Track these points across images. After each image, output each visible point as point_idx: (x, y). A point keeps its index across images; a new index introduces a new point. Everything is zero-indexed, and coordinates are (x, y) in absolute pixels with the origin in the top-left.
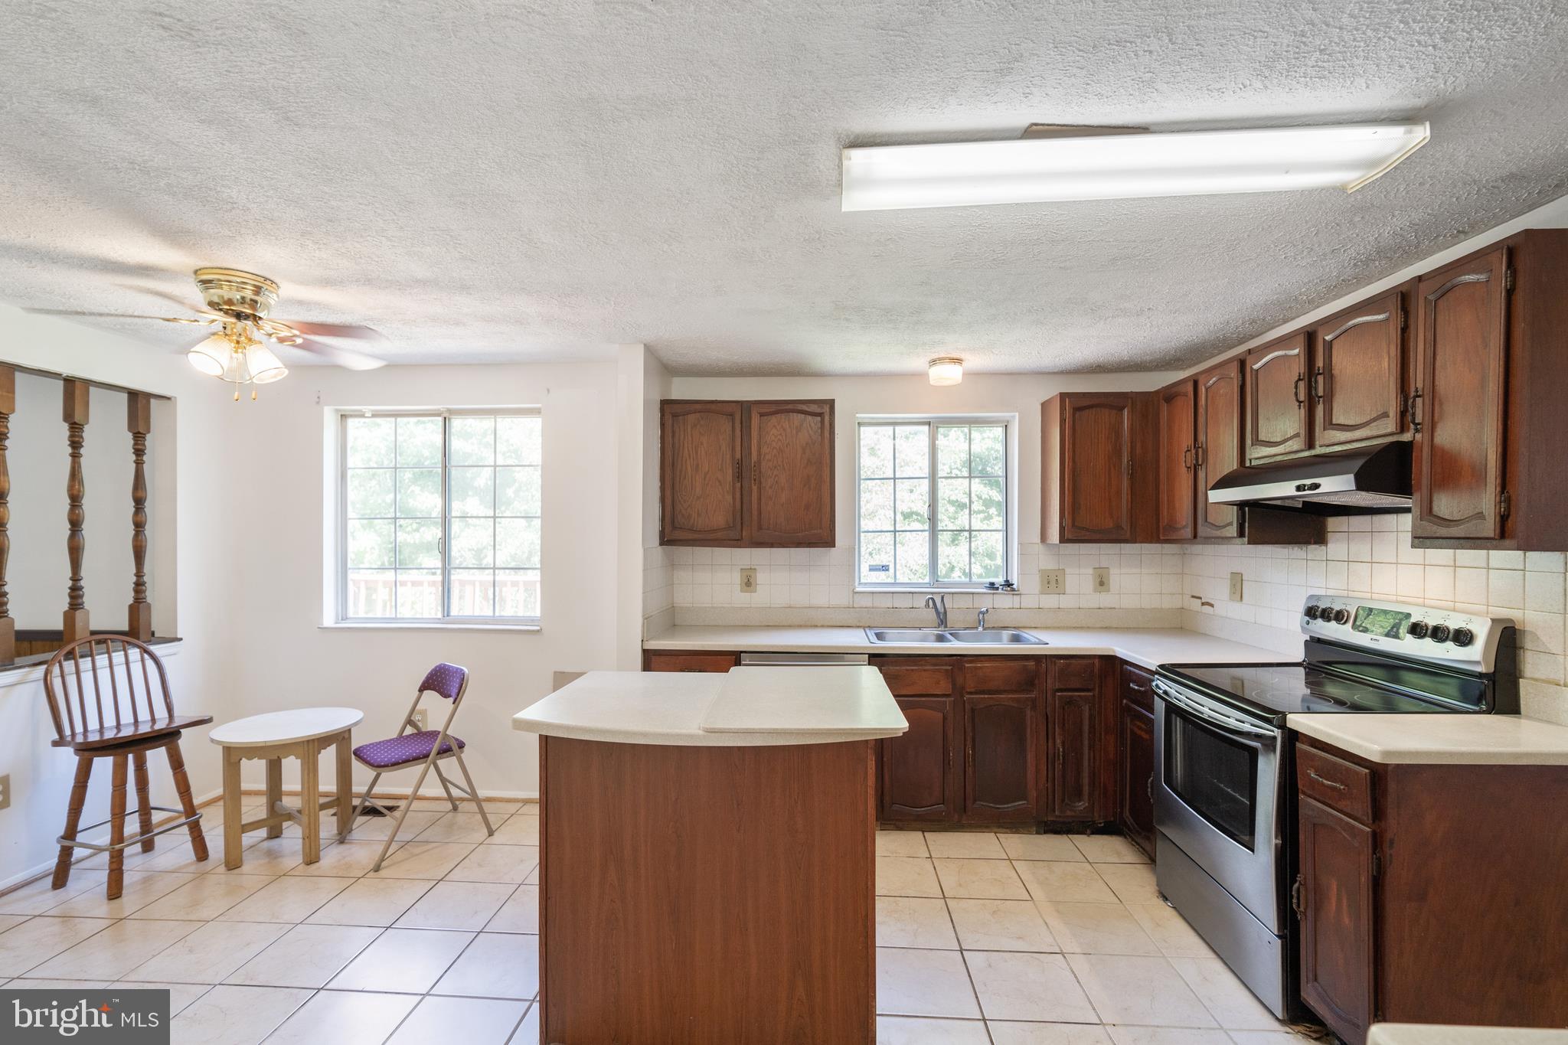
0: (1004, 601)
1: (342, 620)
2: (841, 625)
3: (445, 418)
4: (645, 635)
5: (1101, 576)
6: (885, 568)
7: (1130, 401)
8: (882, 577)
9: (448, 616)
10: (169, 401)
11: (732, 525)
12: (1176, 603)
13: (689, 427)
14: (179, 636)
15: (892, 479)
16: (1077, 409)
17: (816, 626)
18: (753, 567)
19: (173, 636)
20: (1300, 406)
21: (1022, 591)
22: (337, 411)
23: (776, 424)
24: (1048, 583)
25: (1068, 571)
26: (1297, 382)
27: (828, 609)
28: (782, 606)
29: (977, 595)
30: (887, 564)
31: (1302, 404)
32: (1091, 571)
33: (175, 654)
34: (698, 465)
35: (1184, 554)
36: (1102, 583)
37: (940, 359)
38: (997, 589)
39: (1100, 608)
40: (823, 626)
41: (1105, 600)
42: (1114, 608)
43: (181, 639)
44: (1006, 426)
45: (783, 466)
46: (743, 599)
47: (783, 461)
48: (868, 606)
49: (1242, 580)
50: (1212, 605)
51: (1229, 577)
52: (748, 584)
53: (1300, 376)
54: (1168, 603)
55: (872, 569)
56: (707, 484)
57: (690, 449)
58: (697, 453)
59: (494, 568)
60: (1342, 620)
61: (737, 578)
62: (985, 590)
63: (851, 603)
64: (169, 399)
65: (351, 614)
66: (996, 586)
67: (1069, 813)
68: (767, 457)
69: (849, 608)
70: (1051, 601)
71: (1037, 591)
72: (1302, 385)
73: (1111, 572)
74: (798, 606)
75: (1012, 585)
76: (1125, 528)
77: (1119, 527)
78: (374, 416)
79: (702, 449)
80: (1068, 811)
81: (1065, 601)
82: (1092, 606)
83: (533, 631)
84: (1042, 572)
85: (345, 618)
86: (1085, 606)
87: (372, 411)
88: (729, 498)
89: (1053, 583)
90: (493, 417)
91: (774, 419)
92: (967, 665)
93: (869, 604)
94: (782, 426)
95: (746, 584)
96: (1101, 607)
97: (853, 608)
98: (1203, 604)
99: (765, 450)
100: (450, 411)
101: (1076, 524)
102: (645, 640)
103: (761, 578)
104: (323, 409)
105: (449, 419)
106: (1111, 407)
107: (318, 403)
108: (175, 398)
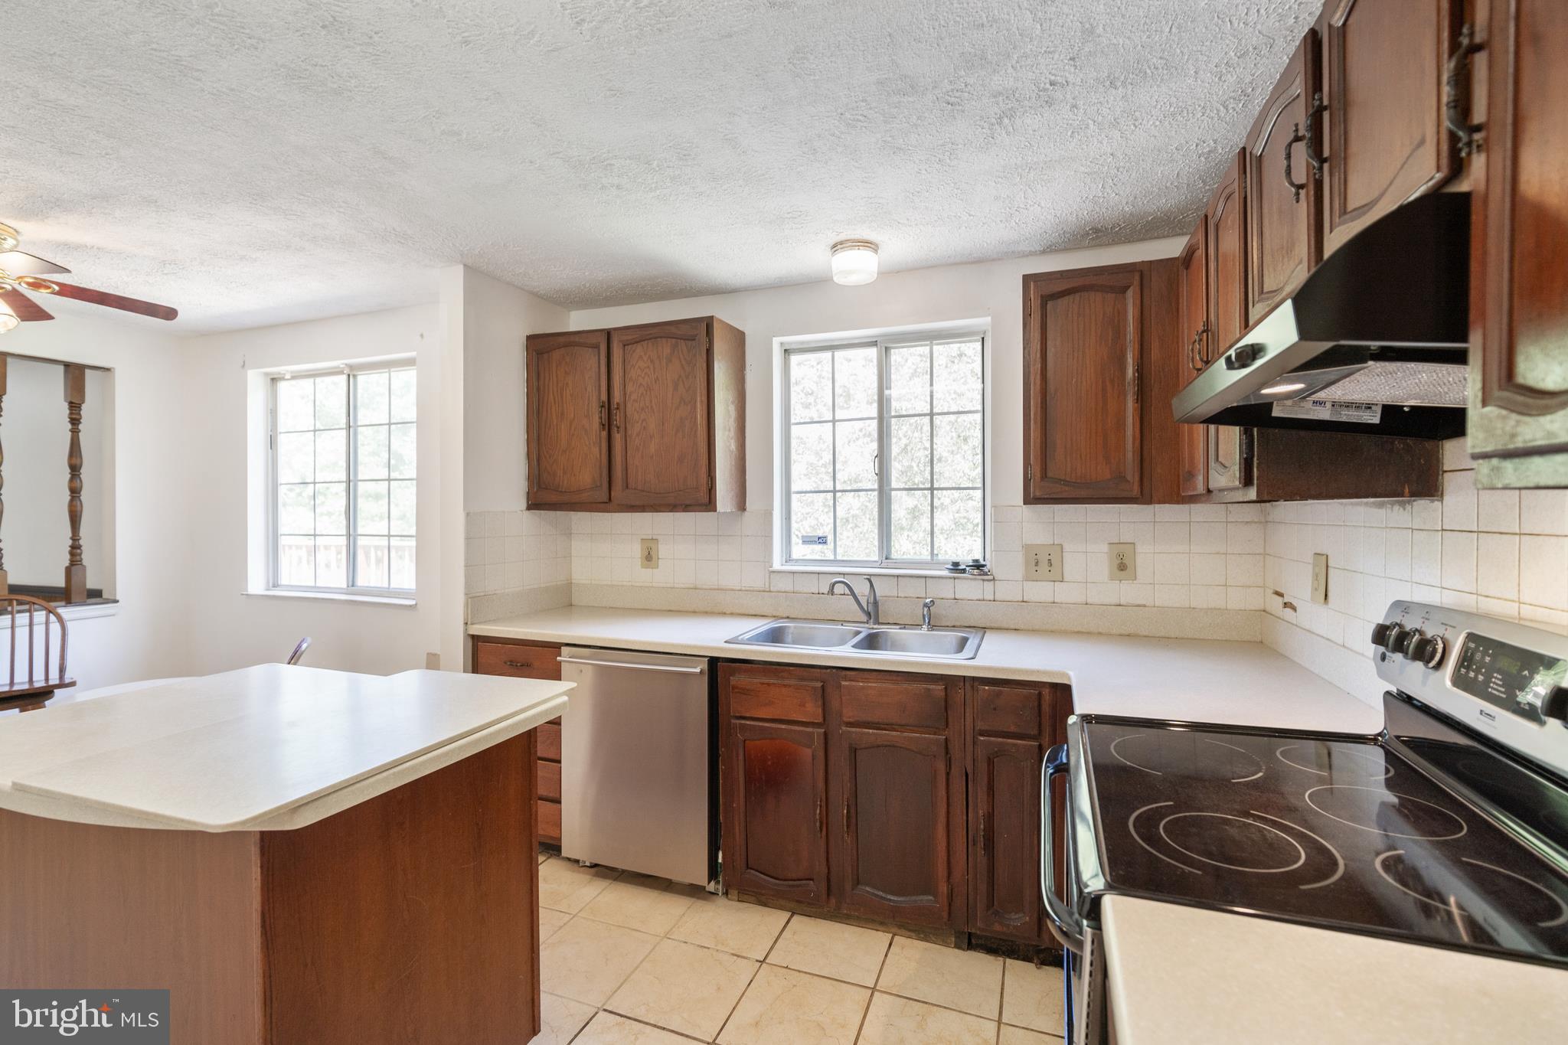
0: (970, 589)
1: (274, 587)
2: (754, 613)
3: (349, 375)
4: (470, 617)
5: (1121, 557)
6: (822, 540)
7: (1137, 277)
8: (815, 552)
9: (353, 586)
10: (107, 373)
11: (599, 485)
12: (1252, 600)
13: (554, 365)
14: (117, 599)
15: (829, 421)
16: (1046, 299)
17: (725, 613)
18: (654, 538)
19: (112, 598)
20: (1297, 194)
21: (997, 573)
22: (266, 374)
23: (642, 354)
24: (1037, 564)
25: (1067, 547)
26: (1290, 145)
27: (740, 592)
28: (687, 586)
29: (931, 580)
30: (825, 535)
31: (1303, 192)
32: (1105, 548)
33: (114, 615)
34: (562, 414)
35: (1267, 522)
36: (1123, 566)
37: (841, 243)
38: (964, 571)
39: (1120, 605)
40: (732, 614)
41: (1127, 592)
42: (1145, 606)
43: (118, 601)
44: (983, 338)
45: (652, 407)
46: (645, 576)
47: (651, 401)
48: (787, 589)
49: (1327, 566)
50: (1294, 609)
51: (1311, 561)
52: (649, 558)
53: (1297, 130)
54: (1239, 600)
55: (807, 540)
56: (573, 435)
57: (555, 390)
58: (562, 397)
59: (389, 536)
60: (1432, 658)
61: (637, 550)
62: (946, 573)
63: (767, 586)
64: (108, 370)
65: (284, 580)
66: (960, 568)
67: (997, 927)
68: (632, 398)
69: (764, 591)
70: (1040, 591)
71: (1019, 575)
72: (1301, 151)
73: (1140, 549)
74: (704, 587)
75: (983, 566)
76: (1129, 477)
77: (1121, 478)
78: (293, 378)
79: (568, 391)
80: (996, 924)
81: (1064, 593)
82: (1107, 601)
83: (406, 606)
84: (1027, 548)
85: (276, 586)
86: (1096, 600)
87: (292, 372)
88: (596, 450)
89: (1044, 565)
90: (387, 370)
91: (639, 349)
92: (843, 683)
93: (789, 588)
94: (649, 357)
95: (646, 559)
96: (1123, 602)
97: (770, 591)
98: (1286, 605)
99: (630, 388)
100: (351, 367)
101: (1050, 474)
102: (469, 623)
103: (663, 550)
104: (246, 373)
105: (355, 376)
106: (1112, 289)
107: (243, 366)
108: (114, 368)
